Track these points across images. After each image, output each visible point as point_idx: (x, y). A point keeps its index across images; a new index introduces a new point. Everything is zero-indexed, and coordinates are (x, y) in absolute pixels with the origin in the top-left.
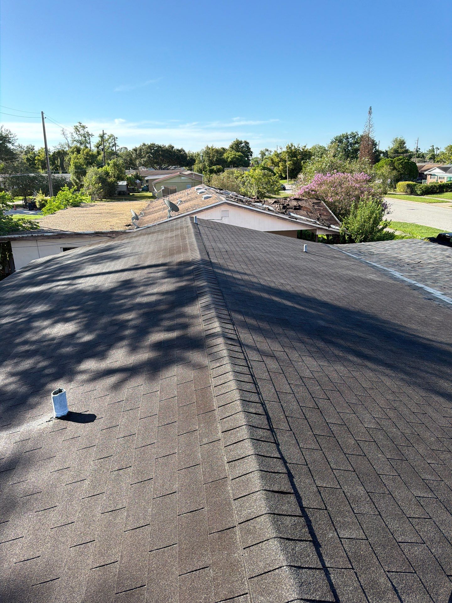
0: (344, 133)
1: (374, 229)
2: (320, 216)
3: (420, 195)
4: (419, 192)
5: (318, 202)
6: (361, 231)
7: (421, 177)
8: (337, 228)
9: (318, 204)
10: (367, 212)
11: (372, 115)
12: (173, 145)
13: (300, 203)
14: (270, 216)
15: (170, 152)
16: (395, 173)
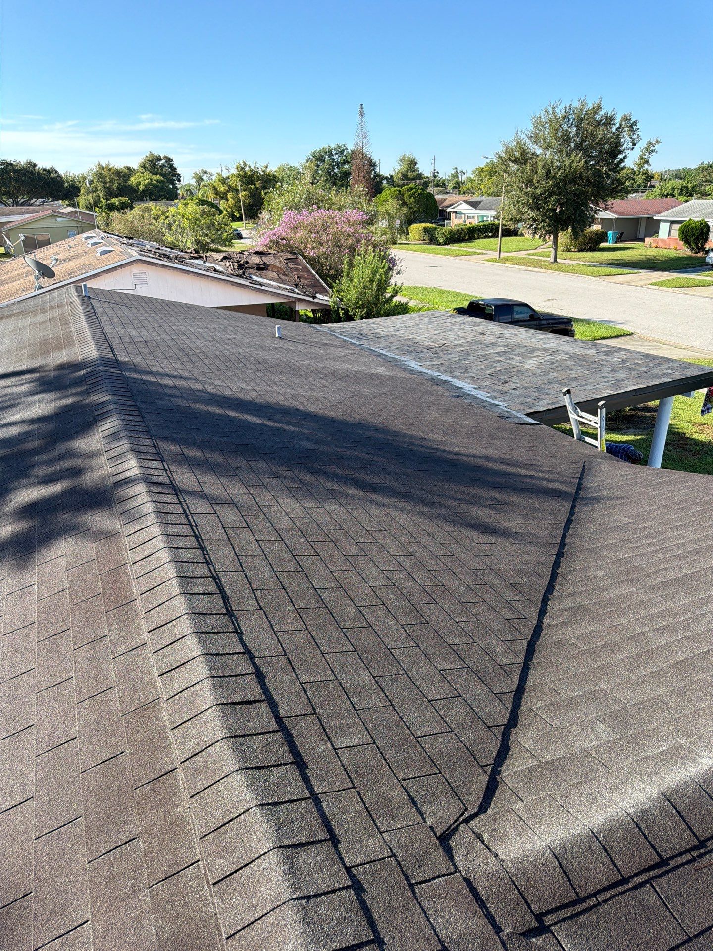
0: (326, 146)
1: (379, 298)
2: (298, 280)
3: (443, 245)
4: (441, 240)
5: (293, 257)
6: (360, 302)
7: (444, 216)
8: (326, 298)
9: (294, 260)
10: (368, 272)
11: (366, 119)
12: (34, 161)
13: (265, 259)
14: (218, 280)
15: (31, 173)
16: (405, 209)
